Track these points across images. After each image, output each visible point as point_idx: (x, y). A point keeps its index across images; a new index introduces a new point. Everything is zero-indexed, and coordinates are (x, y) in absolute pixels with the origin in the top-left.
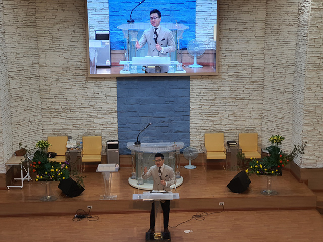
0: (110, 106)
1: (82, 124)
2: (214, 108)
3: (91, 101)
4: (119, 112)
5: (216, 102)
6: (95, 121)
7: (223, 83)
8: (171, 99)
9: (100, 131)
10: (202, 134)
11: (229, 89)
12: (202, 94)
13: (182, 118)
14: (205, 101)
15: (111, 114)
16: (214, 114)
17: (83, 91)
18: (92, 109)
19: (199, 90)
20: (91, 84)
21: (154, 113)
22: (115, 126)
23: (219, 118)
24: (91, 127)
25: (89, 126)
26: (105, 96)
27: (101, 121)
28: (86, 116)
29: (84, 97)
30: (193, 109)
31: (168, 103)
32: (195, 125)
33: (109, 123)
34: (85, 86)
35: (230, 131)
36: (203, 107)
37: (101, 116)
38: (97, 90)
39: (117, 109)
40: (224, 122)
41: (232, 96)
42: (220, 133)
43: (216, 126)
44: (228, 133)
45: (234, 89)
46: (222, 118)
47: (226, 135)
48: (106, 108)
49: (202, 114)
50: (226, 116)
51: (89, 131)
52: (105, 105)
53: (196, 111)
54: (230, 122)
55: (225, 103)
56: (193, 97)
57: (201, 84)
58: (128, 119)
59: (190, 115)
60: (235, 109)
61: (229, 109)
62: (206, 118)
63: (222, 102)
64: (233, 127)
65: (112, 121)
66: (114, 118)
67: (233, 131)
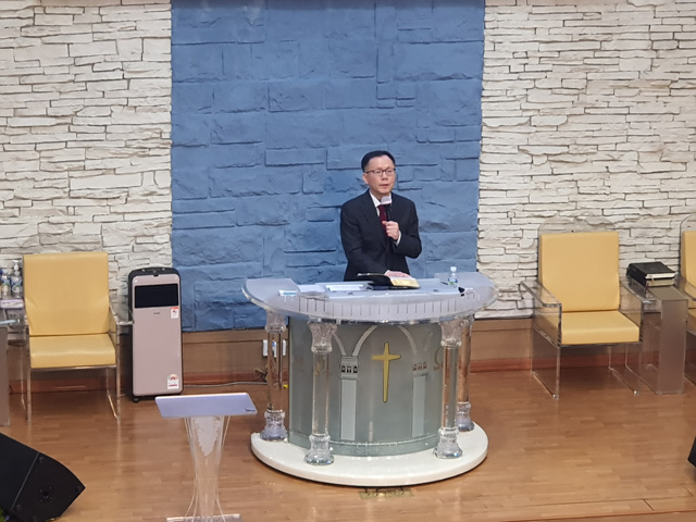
0: (143, 118)
1: (16, 198)
2: (580, 126)
3: (56, 96)
4: (181, 146)
5: (589, 99)
6: (75, 184)
7: (623, 17)
8: (406, 89)
9: (96, 229)
10: (529, 237)
11: (645, 45)
12: (533, 64)
13: (448, 167)
14: (546, 96)
15: (143, 152)
16: (582, 149)
17: (22, 55)
18: (61, 134)
19: (521, 48)
20: (59, 20)
21: (330, 149)
22: (162, 208)
23: (601, 167)
24: (54, 212)
25: (46, 206)
26: (119, 75)
27: (102, 184)
28: (34, 165)
29: (28, 80)
30: (495, 130)
31: (392, 102)
32: (502, 198)
33: (136, 193)
34: (32, 32)
35: (641, 222)
36: (536, 120)
37: (99, 164)
38: (86, 47)
39: (172, 134)
40: (621, 184)
41: (658, 74)
42: (601, 233)
43: (586, 202)
44: (635, 233)
45: (666, 45)
46: (613, 167)
47: (625, 238)
48: (120, 129)
49: (532, 150)
50: (628, 161)
51: (45, 228)
52: (121, 115)
53: (504, 137)
54: (644, 183)
55: (627, 102)
56: (496, 79)
57: (532, 24)
58: (218, 174)
59: (483, 157)
60: (667, 129)
61: (644, 129)
62: (547, 169)
63: (614, 101)
64: (658, 204)
65: (149, 185)
66: (156, 173)
67: (654, 222)
